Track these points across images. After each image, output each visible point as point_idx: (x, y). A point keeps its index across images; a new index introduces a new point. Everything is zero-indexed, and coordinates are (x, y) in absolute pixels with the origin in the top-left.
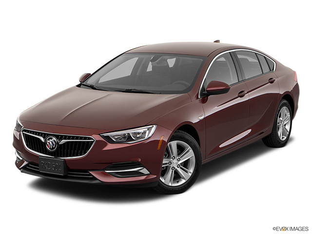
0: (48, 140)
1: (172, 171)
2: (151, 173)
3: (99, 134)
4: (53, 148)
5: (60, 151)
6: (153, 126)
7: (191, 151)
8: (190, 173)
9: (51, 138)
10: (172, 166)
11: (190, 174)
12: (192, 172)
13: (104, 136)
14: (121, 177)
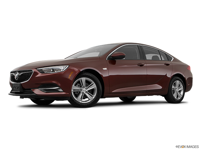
1: (82, 95)
2: (64, 91)
3: (36, 69)
4: (17, 78)
7: (94, 84)
9: (17, 73)
12: (95, 96)
13: (39, 70)
14: (46, 93)
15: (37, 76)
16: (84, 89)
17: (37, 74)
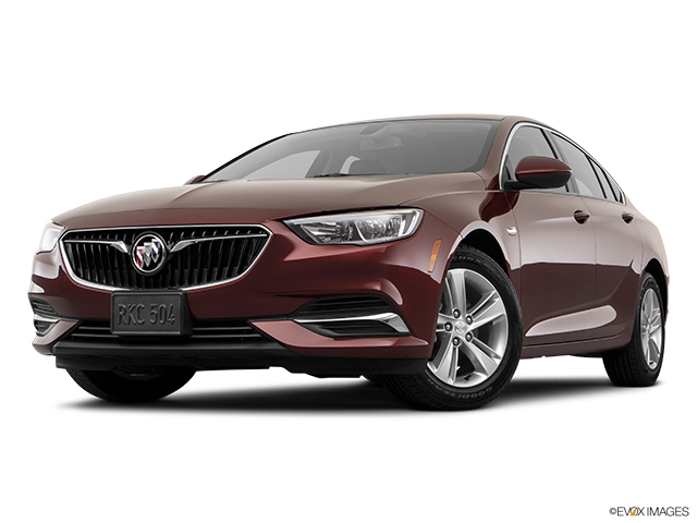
0: (141, 244)
1: (454, 349)
2: (412, 333)
3: (281, 220)
4: (153, 265)
5: (173, 270)
6: (414, 213)
7: (499, 300)
8: (497, 357)
9: (149, 240)
10: (453, 333)
11: (498, 362)
12: (501, 355)
13: (293, 225)
14: (336, 338)
15: (290, 258)
16: (460, 322)
17: (291, 247)
